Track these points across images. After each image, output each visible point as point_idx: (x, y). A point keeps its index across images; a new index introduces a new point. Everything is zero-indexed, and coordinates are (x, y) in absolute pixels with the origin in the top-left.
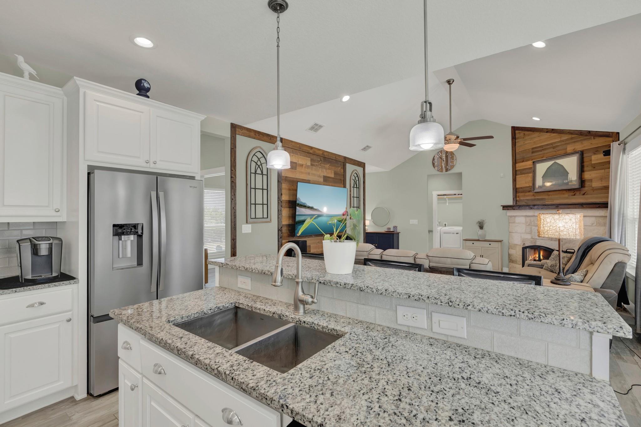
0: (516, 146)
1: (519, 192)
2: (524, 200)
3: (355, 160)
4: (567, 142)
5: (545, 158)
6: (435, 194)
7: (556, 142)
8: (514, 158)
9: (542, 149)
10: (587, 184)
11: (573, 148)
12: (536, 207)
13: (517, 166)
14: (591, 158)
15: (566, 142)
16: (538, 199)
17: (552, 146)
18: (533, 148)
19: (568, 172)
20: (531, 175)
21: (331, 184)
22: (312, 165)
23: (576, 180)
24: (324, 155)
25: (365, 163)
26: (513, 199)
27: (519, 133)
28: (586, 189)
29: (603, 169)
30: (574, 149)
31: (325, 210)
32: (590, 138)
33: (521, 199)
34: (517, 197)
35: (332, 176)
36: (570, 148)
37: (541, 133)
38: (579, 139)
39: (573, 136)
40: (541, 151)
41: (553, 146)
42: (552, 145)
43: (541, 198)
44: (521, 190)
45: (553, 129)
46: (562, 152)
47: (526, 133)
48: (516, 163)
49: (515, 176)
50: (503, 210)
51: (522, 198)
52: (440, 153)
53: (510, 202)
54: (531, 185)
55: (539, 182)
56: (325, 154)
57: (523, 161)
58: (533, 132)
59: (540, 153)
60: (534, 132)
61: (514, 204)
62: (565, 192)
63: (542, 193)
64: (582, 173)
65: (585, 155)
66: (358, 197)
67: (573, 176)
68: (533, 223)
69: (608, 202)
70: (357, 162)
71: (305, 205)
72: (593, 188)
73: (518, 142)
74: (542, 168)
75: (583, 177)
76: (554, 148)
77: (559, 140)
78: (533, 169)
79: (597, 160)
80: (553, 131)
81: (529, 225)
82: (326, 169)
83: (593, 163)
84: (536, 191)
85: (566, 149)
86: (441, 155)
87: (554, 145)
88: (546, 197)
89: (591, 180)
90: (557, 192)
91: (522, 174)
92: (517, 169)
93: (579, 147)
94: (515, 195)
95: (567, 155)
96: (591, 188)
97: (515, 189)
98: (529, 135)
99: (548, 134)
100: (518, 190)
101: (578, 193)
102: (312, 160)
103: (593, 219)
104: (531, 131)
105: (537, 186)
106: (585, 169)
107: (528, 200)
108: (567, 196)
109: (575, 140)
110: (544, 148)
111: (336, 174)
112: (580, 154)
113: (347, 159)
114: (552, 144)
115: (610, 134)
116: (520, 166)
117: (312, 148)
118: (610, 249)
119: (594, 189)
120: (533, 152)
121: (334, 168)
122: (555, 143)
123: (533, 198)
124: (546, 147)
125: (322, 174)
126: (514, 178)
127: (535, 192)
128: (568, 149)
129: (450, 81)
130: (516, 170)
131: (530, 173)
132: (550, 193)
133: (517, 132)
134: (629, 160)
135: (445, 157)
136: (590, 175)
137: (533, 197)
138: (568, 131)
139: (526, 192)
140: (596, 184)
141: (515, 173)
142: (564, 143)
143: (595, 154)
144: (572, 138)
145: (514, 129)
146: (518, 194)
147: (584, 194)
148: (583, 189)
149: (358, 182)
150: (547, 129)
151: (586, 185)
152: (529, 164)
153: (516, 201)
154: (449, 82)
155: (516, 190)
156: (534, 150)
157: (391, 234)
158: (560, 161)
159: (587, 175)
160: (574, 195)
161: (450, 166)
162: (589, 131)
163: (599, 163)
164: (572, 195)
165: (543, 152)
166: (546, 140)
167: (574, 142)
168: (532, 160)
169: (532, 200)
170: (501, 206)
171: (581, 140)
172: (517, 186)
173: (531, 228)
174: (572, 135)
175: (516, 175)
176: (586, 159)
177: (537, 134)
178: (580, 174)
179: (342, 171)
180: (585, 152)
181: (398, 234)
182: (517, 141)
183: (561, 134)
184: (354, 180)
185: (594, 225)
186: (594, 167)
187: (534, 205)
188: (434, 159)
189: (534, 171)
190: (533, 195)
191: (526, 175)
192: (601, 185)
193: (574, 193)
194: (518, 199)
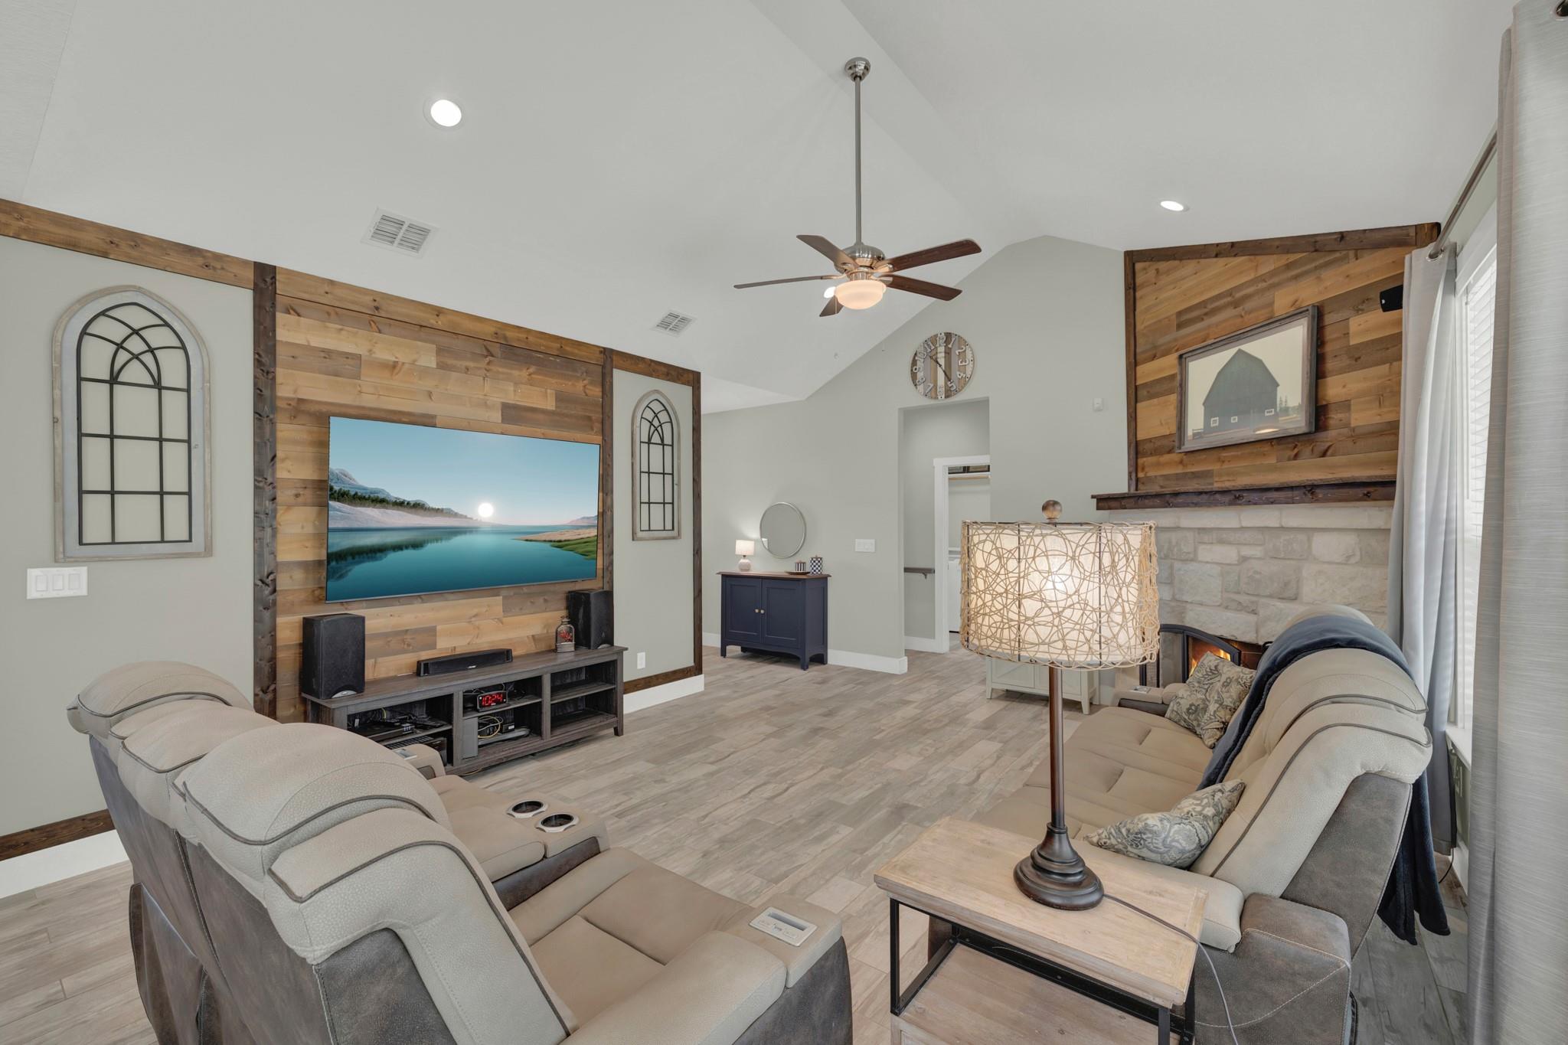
0: (1137, 313)
1: (1145, 455)
2: (1156, 476)
3: (651, 361)
4: (1275, 280)
5: (1213, 341)
6: (941, 465)
7: (1242, 284)
8: (1132, 348)
9: (1206, 310)
10: (1335, 417)
11: (1291, 299)
12: (1180, 500)
13: (1138, 375)
14: (1348, 327)
15: (1271, 282)
16: (1195, 475)
17: (1229, 299)
18: (1180, 314)
19: (1278, 380)
20: (1173, 398)
21: (539, 431)
22: (442, 366)
23: (1300, 406)
24: (505, 338)
25: (698, 374)
26: (1130, 474)
27: (1145, 269)
28: (1331, 434)
29: (1383, 363)
30: (1296, 301)
31: (485, 512)
32: (1344, 259)
33: (1148, 475)
34: (1139, 469)
35: (550, 404)
36: (1282, 302)
37: (1203, 261)
38: (1308, 267)
39: (1293, 257)
40: (1200, 319)
41: (1234, 300)
42: (1231, 295)
43: (1203, 472)
44: (1148, 446)
45: (1233, 244)
46: (1262, 316)
47: (1163, 266)
48: (1136, 366)
49: (1133, 403)
50: (1098, 508)
51: (1151, 473)
52: (929, 343)
53: (1120, 484)
54: (1173, 429)
55: (1195, 420)
56: (509, 334)
57: (1154, 357)
58: (1181, 260)
59: (1199, 326)
60: (1184, 261)
61: (1133, 490)
62: (1266, 448)
63: (1203, 456)
64: (1320, 381)
65: (1329, 319)
66: (670, 474)
67: (1292, 392)
68: (1175, 550)
69: (1395, 476)
70: (664, 369)
71: (381, 496)
72: (1354, 430)
73: (1141, 298)
74: (1203, 373)
75: (1320, 394)
76: (1236, 304)
77: (1252, 276)
78: (1179, 377)
79: (1367, 331)
80: (1234, 249)
81: (1166, 557)
82: (516, 384)
83: (1351, 343)
84: (1189, 446)
85: (1271, 304)
86: (933, 347)
87: (1238, 295)
88: (1215, 467)
89: (1346, 405)
90: (1248, 450)
91: (1151, 397)
92: (1137, 384)
93: (1309, 293)
94: (1133, 462)
95: (1273, 323)
96: (1345, 431)
97: (1133, 445)
98: (1168, 272)
99: (1221, 261)
100: (1141, 448)
101: (1307, 451)
102: (440, 351)
103: (1350, 539)
104: (1175, 259)
105: (1190, 433)
106: (1330, 365)
107: (1166, 477)
108: (1272, 460)
109: (1299, 271)
110: (1210, 307)
111: (561, 398)
112: (1313, 317)
113: (614, 358)
114: (1229, 293)
115: (1408, 235)
116: (1148, 372)
117: (439, 311)
118: (1334, 700)
119: (1356, 436)
120: (1180, 326)
121: (554, 381)
122: (1238, 288)
123: (1179, 470)
124: (1218, 304)
125: (497, 399)
126: (1131, 410)
127: (1187, 453)
128: (1276, 305)
129: (855, 66)
130: (1136, 387)
131: (1171, 392)
132: (1224, 454)
133: (1139, 266)
134: (1471, 314)
135: (943, 355)
136: (1344, 386)
137: (1181, 467)
138: (1277, 243)
139: (1161, 454)
140: (1363, 417)
141: (1135, 393)
142: (1264, 285)
143: (1358, 311)
144: (1288, 266)
145: (1132, 259)
146: (1141, 461)
147: (1324, 454)
148: (1322, 435)
149: (667, 428)
150: (1218, 245)
151: (1331, 422)
152: (1166, 365)
153: (1137, 480)
154: (856, 73)
155: (1137, 449)
156: (1183, 320)
157: (799, 580)
158: (1254, 347)
159: (1335, 388)
160: (1296, 457)
161: (956, 381)
162: (1341, 233)
163: (1372, 341)
164: (1289, 459)
165: (1208, 321)
166: (1216, 278)
167: (1296, 277)
168: (1177, 350)
169: (1178, 477)
170: (1093, 497)
171: (1316, 268)
172: (1141, 436)
173: (1171, 567)
174: (1289, 256)
175: (1136, 402)
176: (1330, 334)
177: (1191, 266)
178: (1310, 386)
179: (596, 391)
180: (1327, 309)
181: (824, 579)
182: (1138, 294)
183: (1258, 257)
184: (651, 423)
185: (1353, 560)
186: (1358, 357)
187: (1176, 494)
188: (914, 362)
189: (1181, 385)
190: (1181, 462)
191: (1162, 399)
192: (1377, 420)
193: (1296, 451)
194: (1141, 475)
